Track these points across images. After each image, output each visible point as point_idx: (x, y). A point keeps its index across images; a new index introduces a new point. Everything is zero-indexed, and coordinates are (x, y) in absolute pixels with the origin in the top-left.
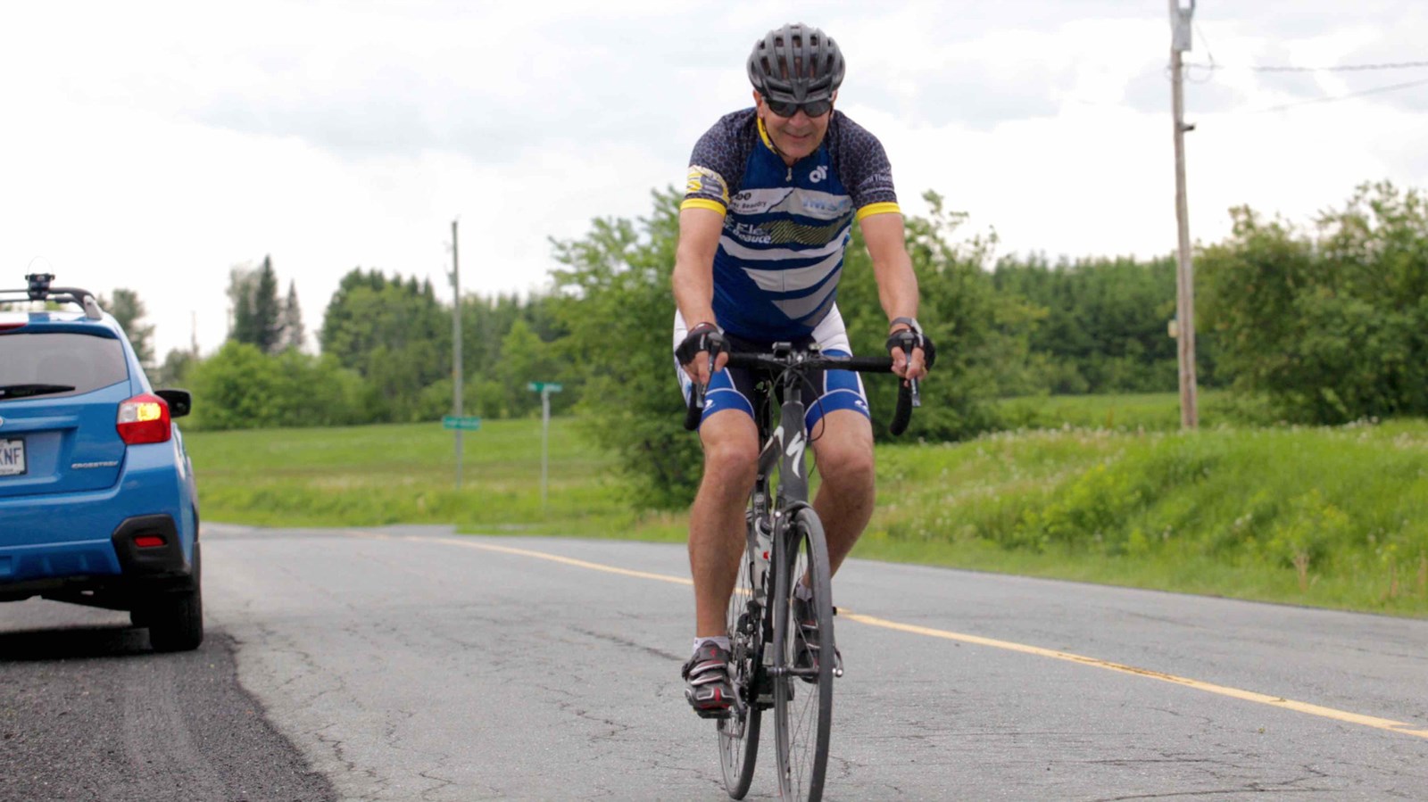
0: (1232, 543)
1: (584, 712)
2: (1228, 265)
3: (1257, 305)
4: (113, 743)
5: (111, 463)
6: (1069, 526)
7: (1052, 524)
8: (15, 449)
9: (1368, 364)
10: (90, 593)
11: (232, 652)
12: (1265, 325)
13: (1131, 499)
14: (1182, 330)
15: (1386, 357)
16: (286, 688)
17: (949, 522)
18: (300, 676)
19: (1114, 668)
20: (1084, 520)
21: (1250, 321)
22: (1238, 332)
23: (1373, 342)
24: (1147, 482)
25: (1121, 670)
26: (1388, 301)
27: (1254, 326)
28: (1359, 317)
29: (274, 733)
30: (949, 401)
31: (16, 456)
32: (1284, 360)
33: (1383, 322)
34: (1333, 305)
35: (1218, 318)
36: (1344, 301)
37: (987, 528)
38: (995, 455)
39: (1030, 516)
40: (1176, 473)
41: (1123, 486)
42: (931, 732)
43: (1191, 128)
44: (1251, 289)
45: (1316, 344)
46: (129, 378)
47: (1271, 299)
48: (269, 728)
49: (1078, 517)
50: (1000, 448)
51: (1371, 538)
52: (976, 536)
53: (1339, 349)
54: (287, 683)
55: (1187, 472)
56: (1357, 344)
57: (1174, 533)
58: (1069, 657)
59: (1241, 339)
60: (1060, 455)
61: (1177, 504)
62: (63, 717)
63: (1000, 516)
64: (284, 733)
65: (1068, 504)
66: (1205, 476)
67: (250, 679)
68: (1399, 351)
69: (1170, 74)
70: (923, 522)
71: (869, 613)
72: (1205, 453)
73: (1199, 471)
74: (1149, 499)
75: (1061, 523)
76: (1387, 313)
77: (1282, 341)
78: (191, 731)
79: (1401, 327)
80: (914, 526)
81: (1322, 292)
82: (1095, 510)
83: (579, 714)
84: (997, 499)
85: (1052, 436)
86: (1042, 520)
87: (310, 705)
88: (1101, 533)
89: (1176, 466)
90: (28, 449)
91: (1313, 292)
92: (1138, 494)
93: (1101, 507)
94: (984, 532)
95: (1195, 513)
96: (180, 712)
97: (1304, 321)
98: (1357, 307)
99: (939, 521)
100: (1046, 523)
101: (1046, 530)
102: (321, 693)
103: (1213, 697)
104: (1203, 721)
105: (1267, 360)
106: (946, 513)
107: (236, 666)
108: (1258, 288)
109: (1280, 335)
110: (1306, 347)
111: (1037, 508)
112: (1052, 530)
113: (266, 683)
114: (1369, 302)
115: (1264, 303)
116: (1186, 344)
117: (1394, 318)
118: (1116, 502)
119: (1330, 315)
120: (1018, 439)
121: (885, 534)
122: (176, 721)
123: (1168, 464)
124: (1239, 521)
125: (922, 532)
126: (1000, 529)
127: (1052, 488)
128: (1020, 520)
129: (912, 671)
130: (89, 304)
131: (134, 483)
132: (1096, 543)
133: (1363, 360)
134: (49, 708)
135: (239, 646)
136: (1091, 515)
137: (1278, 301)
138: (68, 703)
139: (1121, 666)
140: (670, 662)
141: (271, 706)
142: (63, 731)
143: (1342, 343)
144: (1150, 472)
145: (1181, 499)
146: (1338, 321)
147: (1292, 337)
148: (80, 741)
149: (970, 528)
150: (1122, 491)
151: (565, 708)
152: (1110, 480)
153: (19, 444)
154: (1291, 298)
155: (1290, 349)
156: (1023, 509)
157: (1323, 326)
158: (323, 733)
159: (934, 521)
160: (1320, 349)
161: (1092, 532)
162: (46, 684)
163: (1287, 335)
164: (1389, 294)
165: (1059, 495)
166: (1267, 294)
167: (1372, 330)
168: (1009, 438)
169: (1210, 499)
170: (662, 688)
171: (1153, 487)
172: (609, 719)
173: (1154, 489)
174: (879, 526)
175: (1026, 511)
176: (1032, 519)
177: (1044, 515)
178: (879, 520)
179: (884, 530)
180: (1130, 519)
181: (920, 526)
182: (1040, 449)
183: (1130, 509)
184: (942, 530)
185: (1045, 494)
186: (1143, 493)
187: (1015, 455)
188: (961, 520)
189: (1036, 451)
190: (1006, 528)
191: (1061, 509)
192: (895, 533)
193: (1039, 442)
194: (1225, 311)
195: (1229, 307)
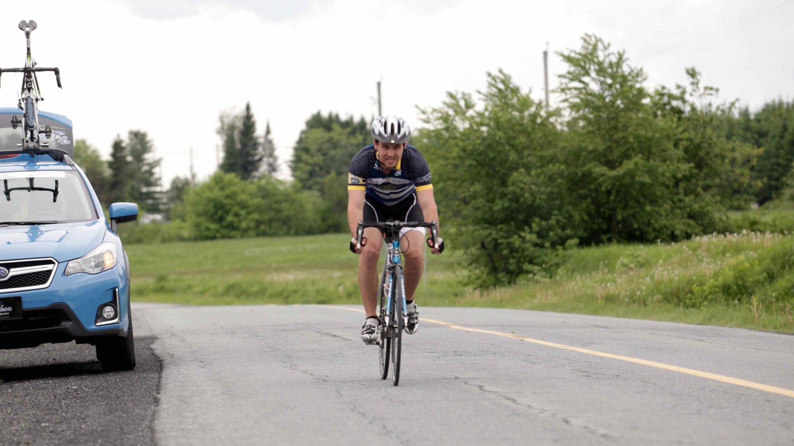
6: (720, 294)
7: (711, 293)
13: (761, 277)
17: (644, 293)
20: (731, 291)
24: (772, 266)
37: (669, 296)
38: (695, 250)
39: (695, 288)
40: (789, 260)
41: (757, 268)
49: (726, 288)
50: (700, 246)
52: (662, 302)
57: (777, 298)
63: (678, 289)
65: (720, 281)
70: (628, 293)
74: (771, 277)
75: (714, 292)
80: (621, 296)
82: (736, 284)
84: (676, 278)
85: (733, 238)
86: (703, 291)
88: (739, 300)
89: (790, 256)
92: (765, 274)
93: (740, 282)
94: (667, 299)
99: (638, 293)
100: (706, 293)
101: (706, 297)
106: (644, 288)
112: (710, 297)
118: (750, 279)
121: (603, 302)
123: (784, 254)
125: (627, 300)
126: (678, 297)
127: (712, 272)
128: (692, 292)
132: (735, 305)
136: (735, 288)
144: (774, 259)
145: (788, 277)
149: (659, 297)
150: (756, 273)
152: (747, 265)
156: (693, 284)
159: (636, 294)
161: (733, 299)
165: (716, 275)
168: (705, 239)
171: (775, 269)
173: (776, 271)
174: (599, 297)
175: (695, 286)
176: (698, 290)
177: (705, 288)
178: (600, 291)
179: (602, 298)
180: (757, 290)
181: (626, 296)
182: (725, 246)
183: (757, 283)
184: (639, 299)
185: (708, 275)
186: (768, 273)
187: (708, 250)
188: (652, 292)
189: (722, 248)
190: (681, 297)
191: (716, 283)
192: (610, 299)
193: (724, 242)
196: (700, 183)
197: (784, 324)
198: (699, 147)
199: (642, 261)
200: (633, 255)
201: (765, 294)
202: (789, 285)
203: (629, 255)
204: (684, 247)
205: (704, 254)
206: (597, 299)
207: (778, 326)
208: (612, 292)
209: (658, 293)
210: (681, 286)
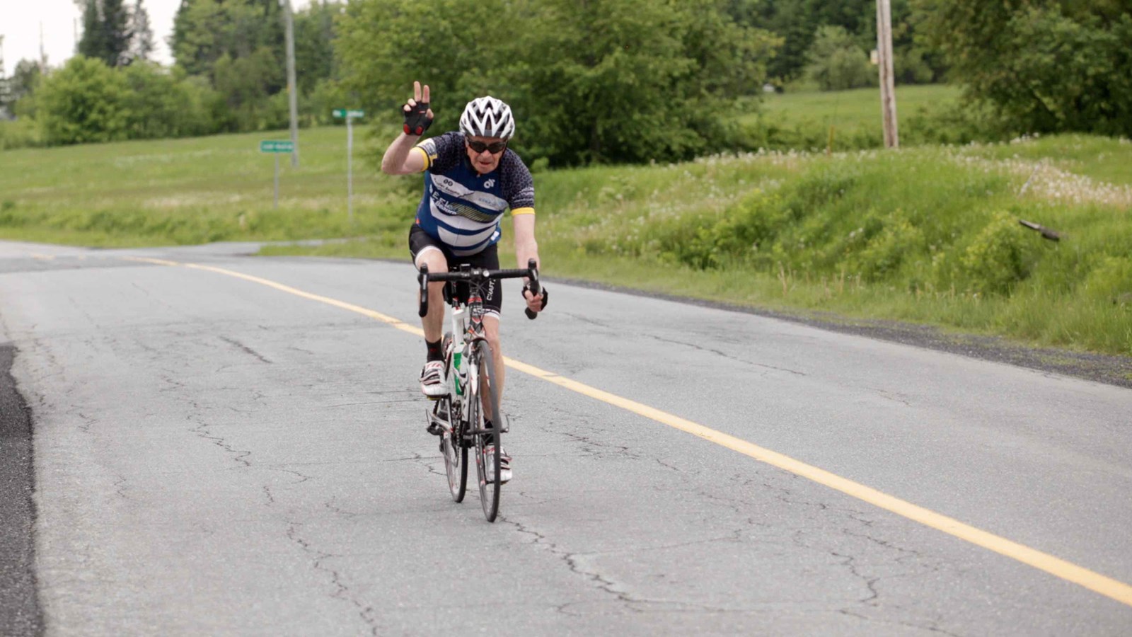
3: (978, 25)
6: (734, 239)
7: (720, 238)
9: (1073, 77)
11: (13, 357)
12: (987, 44)
13: (785, 216)
14: (882, 58)
15: (1091, 71)
16: (32, 374)
17: (636, 238)
18: (44, 368)
20: (746, 234)
21: (972, 41)
22: (961, 50)
23: (1079, 58)
24: (799, 200)
26: (1096, 18)
27: (976, 44)
28: (1066, 35)
30: (692, 125)
32: (1003, 74)
33: (1089, 38)
34: (1043, 24)
36: (1054, 21)
37: (669, 243)
38: (699, 176)
39: (702, 233)
40: (821, 193)
41: (779, 204)
44: (972, 12)
45: (1028, 61)
47: (990, 20)
49: (741, 231)
50: (705, 171)
51: (933, 248)
52: (659, 249)
53: (1046, 64)
54: (34, 371)
55: (828, 192)
56: (1064, 59)
57: (807, 244)
59: (963, 56)
61: (813, 223)
63: (680, 232)
65: (733, 222)
66: (840, 195)
67: (16, 370)
68: (1101, 64)
70: (616, 238)
72: (844, 176)
73: (839, 190)
74: (798, 215)
75: (726, 237)
76: (1092, 30)
77: (1002, 57)
79: (1105, 43)
80: (607, 242)
81: (1034, 12)
82: (753, 225)
83: (167, 381)
84: (678, 218)
85: (748, 158)
86: (712, 235)
87: (40, 381)
88: (758, 245)
89: (821, 188)
91: (1026, 13)
92: (789, 211)
93: (757, 223)
94: (666, 247)
95: (827, 228)
97: (1018, 40)
98: (1065, 25)
99: (629, 238)
100: (716, 238)
101: (716, 242)
102: (48, 376)
105: (987, 76)
106: (636, 231)
107: (12, 364)
108: (978, 10)
109: (998, 52)
110: (1018, 65)
111: (709, 226)
112: (720, 243)
113: (23, 371)
114: (1077, 22)
115: (984, 24)
116: (886, 70)
117: (1100, 35)
118: (771, 219)
119: (1039, 33)
120: (720, 162)
123: (814, 185)
124: (852, 234)
125: (614, 247)
126: (680, 243)
127: (723, 208)
128: (697, 237)
132: (752, 253)
133: (1069, 74)
135: (19, 353)
136: (752, 230)
137: (995, 21)
143: (1048, 59)
144: (801, 192)
145: (820, 215)
146: (1047, 38)
147: (1010, 54)
149: (656, 242)
150: (777, 211)
151: (164, 378)
152: (765, 201)
154: (1009, 18)
155: (1007, 64)
156: (698, 226)
157: (1037, 42)
159: (626, 240)
160: (1031, 65)
161: (751, 244)
163: (1005, 52)
164: (1097, 11)
165: (727, 213)
166: (986, 17)
167: (1078, 46)
168: (711, 161)
169: (842, 215)
170: (224, 367)
171: (803, 203)
172: (179, 382)
173: (803, 207)
174: (579, 244)
175: (700, 228)
176: (705, 234)
177: (714, 230)
178: (579, 237)
179: (583, 245)
180: (780, 232)
181: (613, 243)
182: (738, 171)
183: (782, 224)
184: (631, 246)
185: (717, 212)
186: (794, 210)
187: (716, 176)
188: (647, 236)
189: (733, 172)
190: (684, 242)
191: (728, 225)
192: (593, 248)
193: (736, 166)
194: (949, 31)
195: (953, 28)
196: (705, 82)
197: (821, 301)
198: (700, 35)
199: (632, 189)
200: (619, 181)
201: (791, 237)
202: (822, 226)
203: (614, 182)
204: (686, 172)
205: (711, 181)
206: (576, 247)
207: (813, 302)
208: (595, 237)
209: (655, 236)
210: (684, 228)
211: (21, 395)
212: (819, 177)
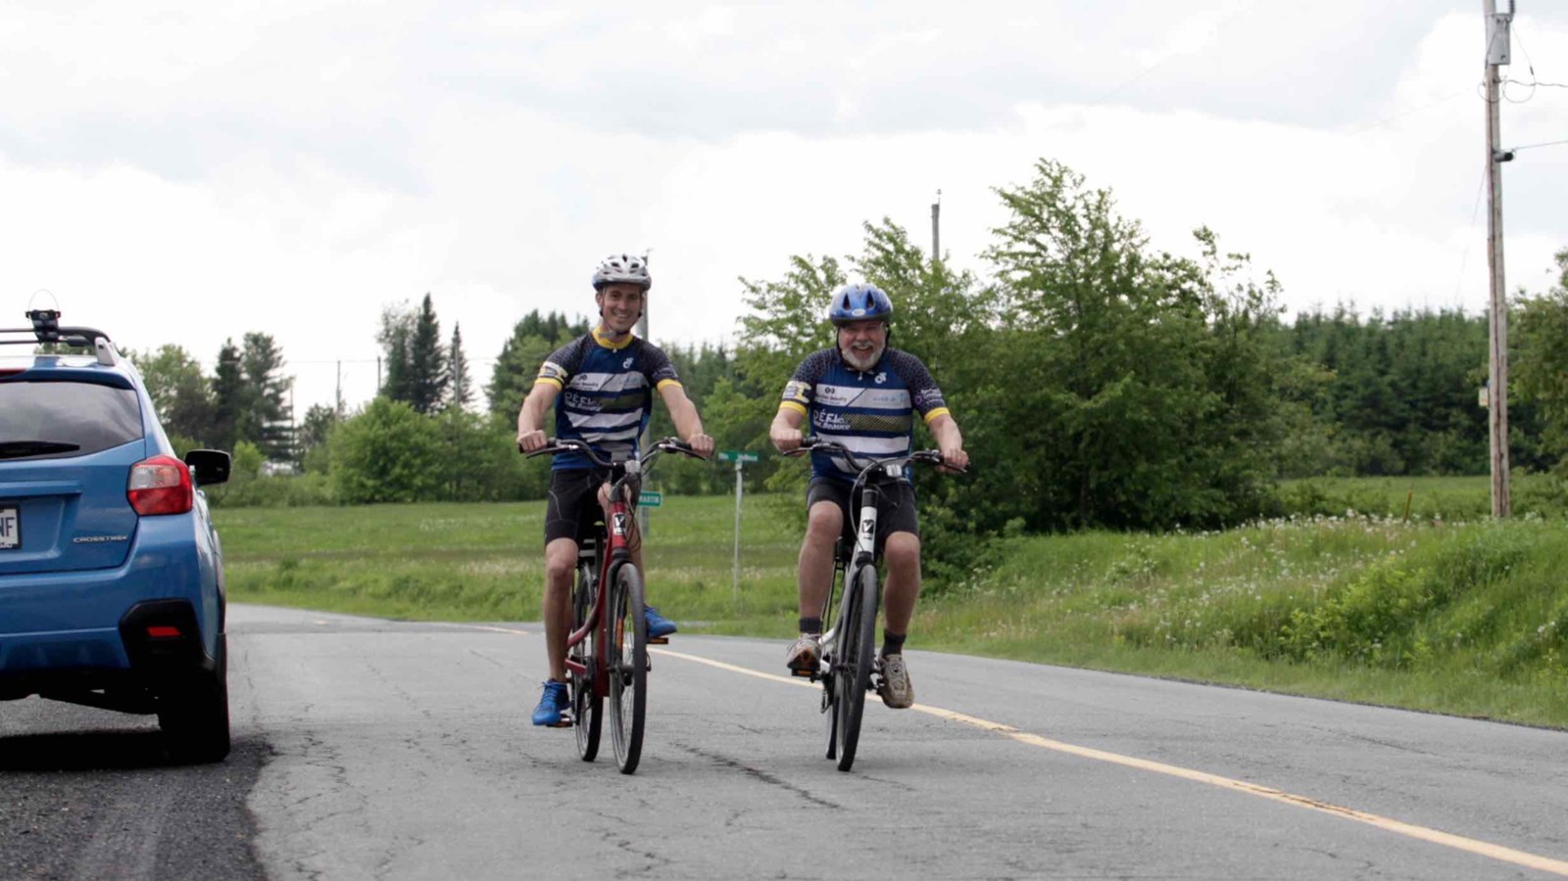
0: (1532, 654)
1: (628, 843)
2: (1556, 322)
4: (61, 868)
5: (119, 538)
6: (1344, 631)
7: (1323, 629)
8: (7, 519)
10: (102, 691)
11: (261, 764)
14: (1494, 399)
16: (293, 808)
17: (1198, 624)
18: (319, 795)
19: (1293, 801)
20: (1362, 624)
24: (1438, 581)
25: (1298, 803)
29: (253, 860)
30: (1217, 482)
31: (9, 527)
35: (1541, 385)
37: (1245, 633)
38: (1262, 545)
39: (1298, 615)
40: (1474, 569)
42: (1026, 874)
43: (1508, 157)
46: (144, 437)
48: (250, 853)
49: (1355, 621)
50: (1270, 537)
52: (1233, 644)
54: (300, 802)
55: (1486, 569)
57: (1464, 642)
58: (1247, 787)
60: (1341, 546)
61: (1470, 609)
62: (22, 836)
63: (1261, 618)
64: (262, 860)
65: (1346, 604)
66: (1507, 575)
67: (260, 796)
69: (1484, 91)
70: (1169, 624)
71: (1036, 732)
72: (1510, 546)
73: (1500, 568)
74: (1442, 601)
75: (1334, 627)
78: (158, 856)
80: (1156, 629)
82: (1375, 611)
83: (621, 845)
84: (1258, 598)
85: (1330, 524)
86: (1312, 623)
87: (310, 829)
88: (1381, 640)
89: (1474, 561)
90: (23, 518)
92: (1430, 594)
93: (1381, 608)
94: (1242, 639)
95: (1492, 618)
96: (159, 833)
99: (1188, 624)
100: (1317, 626)
101: (1316, 636)
102: (332, 815)
103: (1389, 838)
104: (1361, 865)
106: (1197, 614)
107: (255, 781)
111: (1307, 609)
112: (1322, 634)
113: (276, 801)
116: (1499, 415)
118: (1402, 602)
120: (1291, 526)
121: (1122, 641)
122: (149, 845)
123: (1465, 557)
124: (1541, 629)
125: (1167, 637)
126: (1261, 635)
127: (1325, 587)
128: (1288, 622)
129: (1048, 801)
130: (101, 347)
131: (146, 559)
132: (1374, 652)
134: (13, 826)
135: (273, 758)
136: (1371, 618)
138: (38, 820)
139: (1301, 798)
140: (765, 785)
141: (265, 830)
142: (12, 853)
144: (1442, 567)
145: (1477, 601)
148: (25, 866)
149: (1226, 634)
151: (609, 838)
152: (1396, 576)
153: (11, 513)
156: (1290, 609)
158: (305, 861)
159: (1182, 626)
161: (1371, 638)
162: (25, 798)
165: (1334, 593)
168: (1279, 524)
169: (1512, 601)
170: (736, 815)
171: (1448, 586)
172: (652, 851)
173: (1448, 589)
174: (1115, 630)
175: (1296, 611)
176: (1302, 620)
177: (1314, 617)
178: (1116, 622)
179: (1121, 633)
180: (1416, 624)
181: (1165, 630)
182: (1316, 539)
184: (1190, 637)
185: (1316, 591)
186: (1435, 593)
188: (1214, 623)
189: (1311, 542)
190: (1268, 631)
191: (1338, 608)
192: (1136, 637)
194: (1551, 376)
195: (1555, 371)
196: (1233, 427)
198: (1226, 362)
200: (1138, 550)
201: (1433, 631)
203: (1131, 551)
204: (1244, 539)
205: (1281, 552)
206: (1112, 634)
208: (1138, 622)
209: (1225, 622)
210: (1266, 612)
211: (261, 867)
212: (1471, 547)
